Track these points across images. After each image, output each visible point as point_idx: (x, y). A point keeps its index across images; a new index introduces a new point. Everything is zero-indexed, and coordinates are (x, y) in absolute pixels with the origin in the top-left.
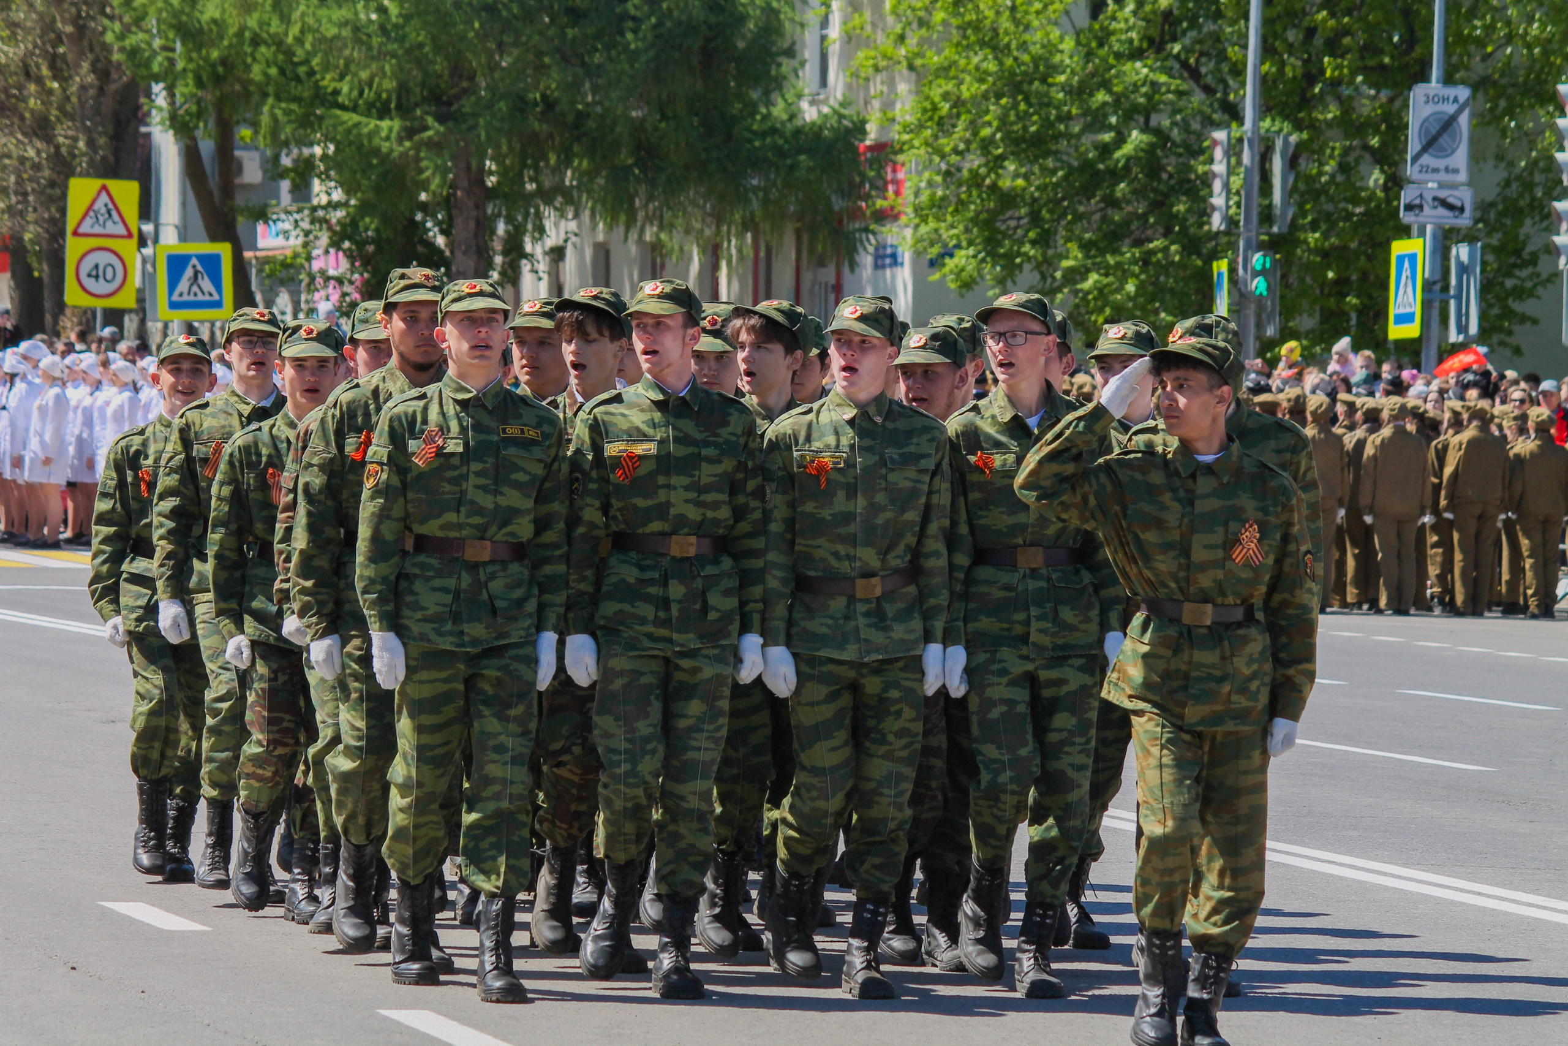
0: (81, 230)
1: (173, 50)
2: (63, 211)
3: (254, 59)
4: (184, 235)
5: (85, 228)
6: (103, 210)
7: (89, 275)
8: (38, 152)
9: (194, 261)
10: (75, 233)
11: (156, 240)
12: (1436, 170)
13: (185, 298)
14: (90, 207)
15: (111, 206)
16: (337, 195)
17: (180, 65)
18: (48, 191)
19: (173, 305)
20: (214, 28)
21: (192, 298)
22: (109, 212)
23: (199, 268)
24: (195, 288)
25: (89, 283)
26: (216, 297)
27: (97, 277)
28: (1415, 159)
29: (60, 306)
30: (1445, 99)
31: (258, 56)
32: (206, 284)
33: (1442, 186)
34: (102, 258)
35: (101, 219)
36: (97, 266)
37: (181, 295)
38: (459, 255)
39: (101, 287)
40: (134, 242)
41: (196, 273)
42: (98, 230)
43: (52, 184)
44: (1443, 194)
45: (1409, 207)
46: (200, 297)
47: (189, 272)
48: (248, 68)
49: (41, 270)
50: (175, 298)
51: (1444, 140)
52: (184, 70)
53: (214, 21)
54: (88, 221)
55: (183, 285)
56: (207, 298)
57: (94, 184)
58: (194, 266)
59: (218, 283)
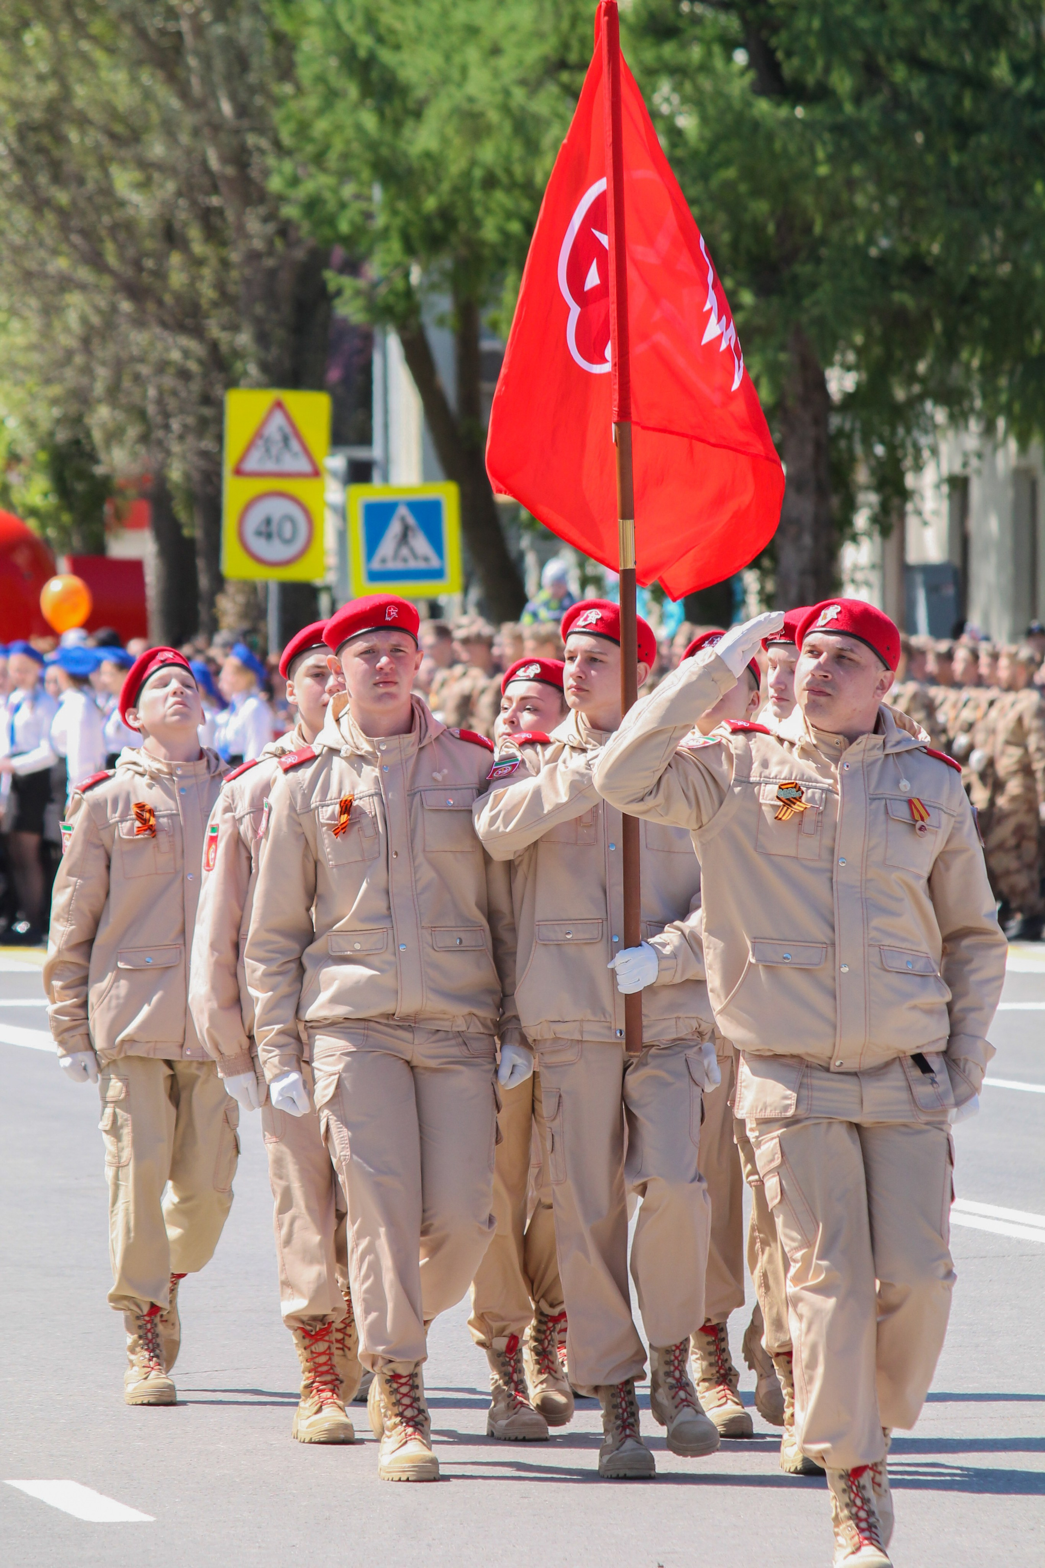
1: (370, 199)
2: (220, 438)
3: (488, 211)
5: (251, 464)
6: (278, 437)
7: (259, 533)
8: (186, 353)
9: (403, 511)
10: (238, 472)
13: (392, 566)
14: (259, 434)
15: (288, 429)
17: (380, 221)
18: (198, 410)
19: (374, 576)
20: (428, 165)
21: (399, 565)
22: (286, 440)
23: (411, 520)
24: (405, 551)
25: (259, 546)
26: (435, 563)
27: (269, 536)
29: (219, 582)
31: (493, 205)
32: (420, 543)
34: (277, 508)
35: (274, 450)
36: (268, 522)
37: (384, 561)
39: (275, 550)
41: (406, 529)
42: (270, 466)
43: (203, 399)
46: (413, 565)
47: (395, 528)
48: (477, 224)
49: (193, 530)
50: (376, 565)
52: (386, 230)
53: (428, 155)
54: (256, 454)
55: (388, 545)
56: (421, 565)
57: (265, 398)
58: (403, 520)
59: (438, 543)
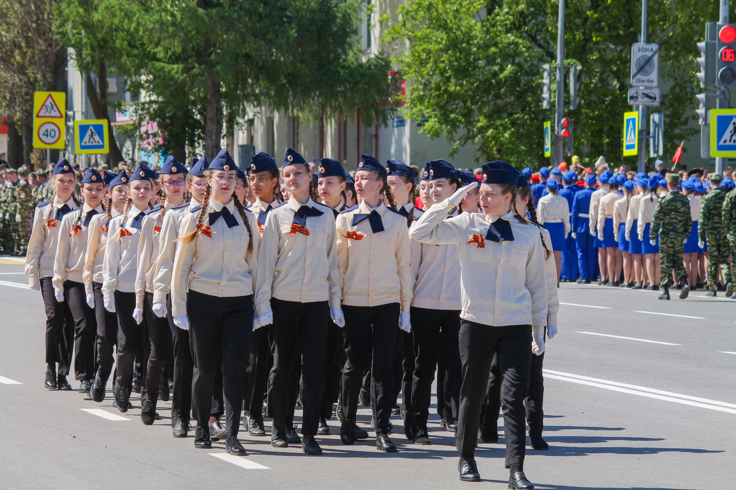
0: (40, 114)
1: (81, 34)
2: (32, 106)
3: (117, 38)
4: (86, 116)
6: (50, 105)
7: (44, 135)
8: (21, 80)
9: (91, 128)
10: (38, 116)
11: (74, 119)
12: (643, 81)
13: (88, 144)
14: (44, 104)
15: (53, 103)
16: (154, 98)
17: (85, 40)
18: (26, 97)
19: (82, 147)
20: (99, 24)
21: (90, 144)
22: (52, 106)
23: (94, 131)
24: (92, 140)
25: (44, 138)
26: (101, 143)
27: (47, 135)
28: (634, 76)
29: (31, 148)
30: (647, 50)
31: (119, 36)
32: (97, 138)
33: (646, 88)
34: (50, 127)
35: (49, 109)
36: (47, 131)
37: (85, 143)
38: (209, 123)
39: (49, 140)
40: (63, 120)
41: (92, 133)
42: (47, 114)
43: (27, 94)
44: (646, 92)
45: (632, 98)
46: (94, 144)
47: (89, 133)
48: (114, 42)
49: (21, 132)
50: (83, 144)
51: (647, 68)
52: (86, 43)
53: (99, 21)
54: (43, 111)
55: (86, 138)
56: (97, 144)
57: (46, 94)
58: (91, 130)
59: (102, 137)
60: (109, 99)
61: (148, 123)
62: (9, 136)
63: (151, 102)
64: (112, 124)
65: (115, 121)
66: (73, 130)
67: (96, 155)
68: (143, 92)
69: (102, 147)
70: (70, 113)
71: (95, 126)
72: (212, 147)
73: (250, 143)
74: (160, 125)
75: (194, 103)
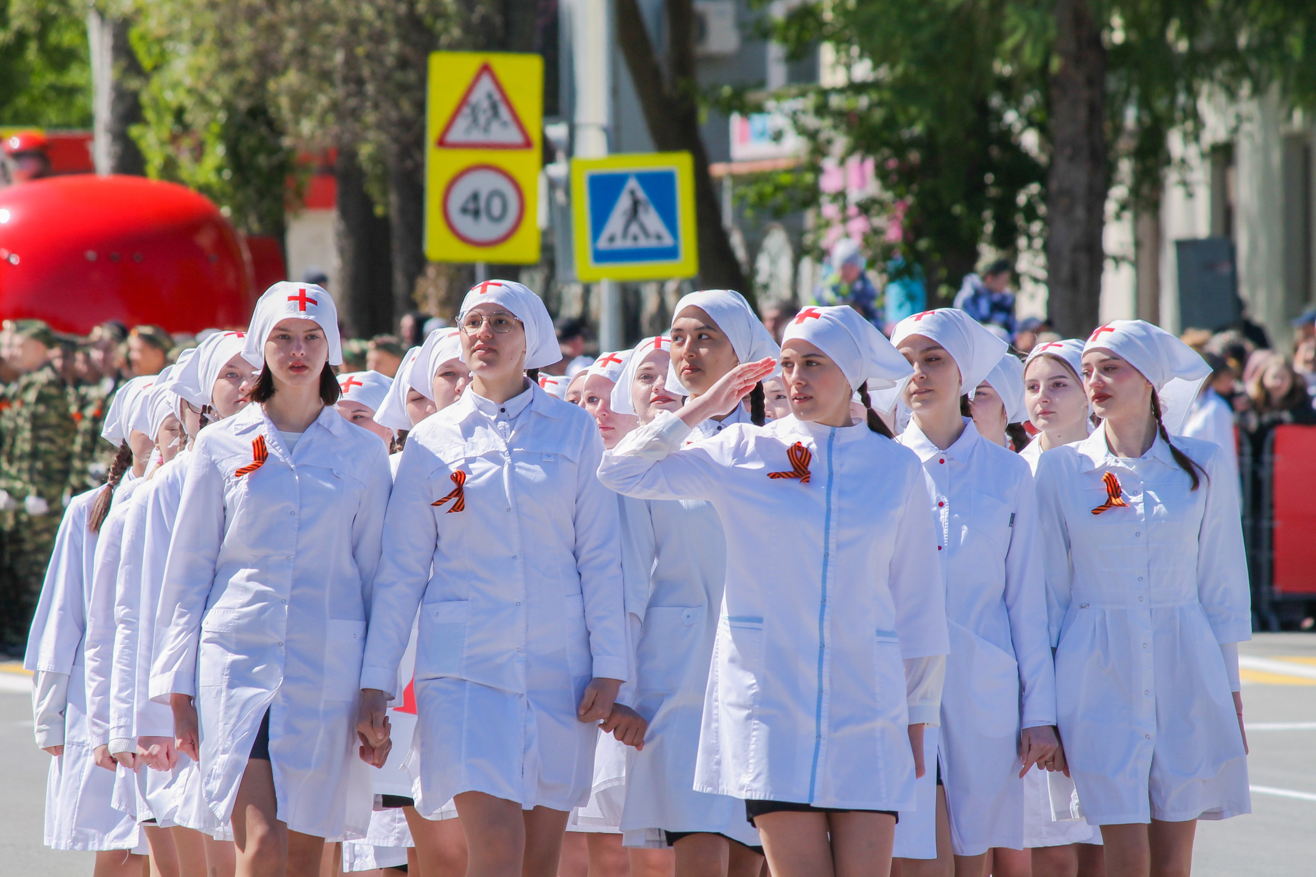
0: (451, 138)
2: (421, 107)
4: (616, 144)
5: (455, 135)
6: (485, 104)
7: (464, 210)
8: (381, 12)
9: (632, 184)
10: (442, 143)
11: (570, 152)
13: (619, 243)
14: (464, 100)
15: (497, 96)
16: (863, 70)
18: (399, 76)
19: (601, 257)
21: (628, 244)
22: (494, 107)
23: (641, 194)
24: (634, 229)
25: (465, 224)
26: (668, 241)
27: (476, 213)
29: (418, 262)
32: (652, 220)
34: (485, 183)
35: (482, 119)
36: (475, 197)
37: (612, 239)
38: (1062, 165)
39: (484, 229)
40: (535, 155)
41: (636, 204)
42: (477, 136)
43: (403, 63)
46: (643, 243)
47: (624, 203)
49: (386, 206)
50: (603, 244)
54: (462, 124)
55: (616, 222)
56: (652, 243)
57: (470, 62)
58: (632, 193)
59: (669, 218)
60: (704, 78)
61: (842, 162)
62: (345, 214)
63: (856, 88)
64: (718, 169)
65: (726, 157)
66: (568, 192)
67: (661, 284)
68: (827, 53)
69: (671, 253)
70: (557, 132)
71: (646, 179)
72: (1075, 249)
73: (1220, 232)
74: (882, 174)
75: (1009, 89)
